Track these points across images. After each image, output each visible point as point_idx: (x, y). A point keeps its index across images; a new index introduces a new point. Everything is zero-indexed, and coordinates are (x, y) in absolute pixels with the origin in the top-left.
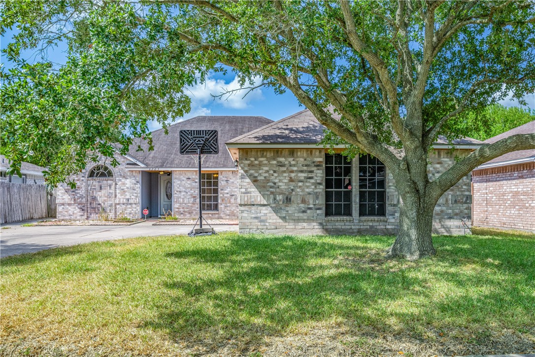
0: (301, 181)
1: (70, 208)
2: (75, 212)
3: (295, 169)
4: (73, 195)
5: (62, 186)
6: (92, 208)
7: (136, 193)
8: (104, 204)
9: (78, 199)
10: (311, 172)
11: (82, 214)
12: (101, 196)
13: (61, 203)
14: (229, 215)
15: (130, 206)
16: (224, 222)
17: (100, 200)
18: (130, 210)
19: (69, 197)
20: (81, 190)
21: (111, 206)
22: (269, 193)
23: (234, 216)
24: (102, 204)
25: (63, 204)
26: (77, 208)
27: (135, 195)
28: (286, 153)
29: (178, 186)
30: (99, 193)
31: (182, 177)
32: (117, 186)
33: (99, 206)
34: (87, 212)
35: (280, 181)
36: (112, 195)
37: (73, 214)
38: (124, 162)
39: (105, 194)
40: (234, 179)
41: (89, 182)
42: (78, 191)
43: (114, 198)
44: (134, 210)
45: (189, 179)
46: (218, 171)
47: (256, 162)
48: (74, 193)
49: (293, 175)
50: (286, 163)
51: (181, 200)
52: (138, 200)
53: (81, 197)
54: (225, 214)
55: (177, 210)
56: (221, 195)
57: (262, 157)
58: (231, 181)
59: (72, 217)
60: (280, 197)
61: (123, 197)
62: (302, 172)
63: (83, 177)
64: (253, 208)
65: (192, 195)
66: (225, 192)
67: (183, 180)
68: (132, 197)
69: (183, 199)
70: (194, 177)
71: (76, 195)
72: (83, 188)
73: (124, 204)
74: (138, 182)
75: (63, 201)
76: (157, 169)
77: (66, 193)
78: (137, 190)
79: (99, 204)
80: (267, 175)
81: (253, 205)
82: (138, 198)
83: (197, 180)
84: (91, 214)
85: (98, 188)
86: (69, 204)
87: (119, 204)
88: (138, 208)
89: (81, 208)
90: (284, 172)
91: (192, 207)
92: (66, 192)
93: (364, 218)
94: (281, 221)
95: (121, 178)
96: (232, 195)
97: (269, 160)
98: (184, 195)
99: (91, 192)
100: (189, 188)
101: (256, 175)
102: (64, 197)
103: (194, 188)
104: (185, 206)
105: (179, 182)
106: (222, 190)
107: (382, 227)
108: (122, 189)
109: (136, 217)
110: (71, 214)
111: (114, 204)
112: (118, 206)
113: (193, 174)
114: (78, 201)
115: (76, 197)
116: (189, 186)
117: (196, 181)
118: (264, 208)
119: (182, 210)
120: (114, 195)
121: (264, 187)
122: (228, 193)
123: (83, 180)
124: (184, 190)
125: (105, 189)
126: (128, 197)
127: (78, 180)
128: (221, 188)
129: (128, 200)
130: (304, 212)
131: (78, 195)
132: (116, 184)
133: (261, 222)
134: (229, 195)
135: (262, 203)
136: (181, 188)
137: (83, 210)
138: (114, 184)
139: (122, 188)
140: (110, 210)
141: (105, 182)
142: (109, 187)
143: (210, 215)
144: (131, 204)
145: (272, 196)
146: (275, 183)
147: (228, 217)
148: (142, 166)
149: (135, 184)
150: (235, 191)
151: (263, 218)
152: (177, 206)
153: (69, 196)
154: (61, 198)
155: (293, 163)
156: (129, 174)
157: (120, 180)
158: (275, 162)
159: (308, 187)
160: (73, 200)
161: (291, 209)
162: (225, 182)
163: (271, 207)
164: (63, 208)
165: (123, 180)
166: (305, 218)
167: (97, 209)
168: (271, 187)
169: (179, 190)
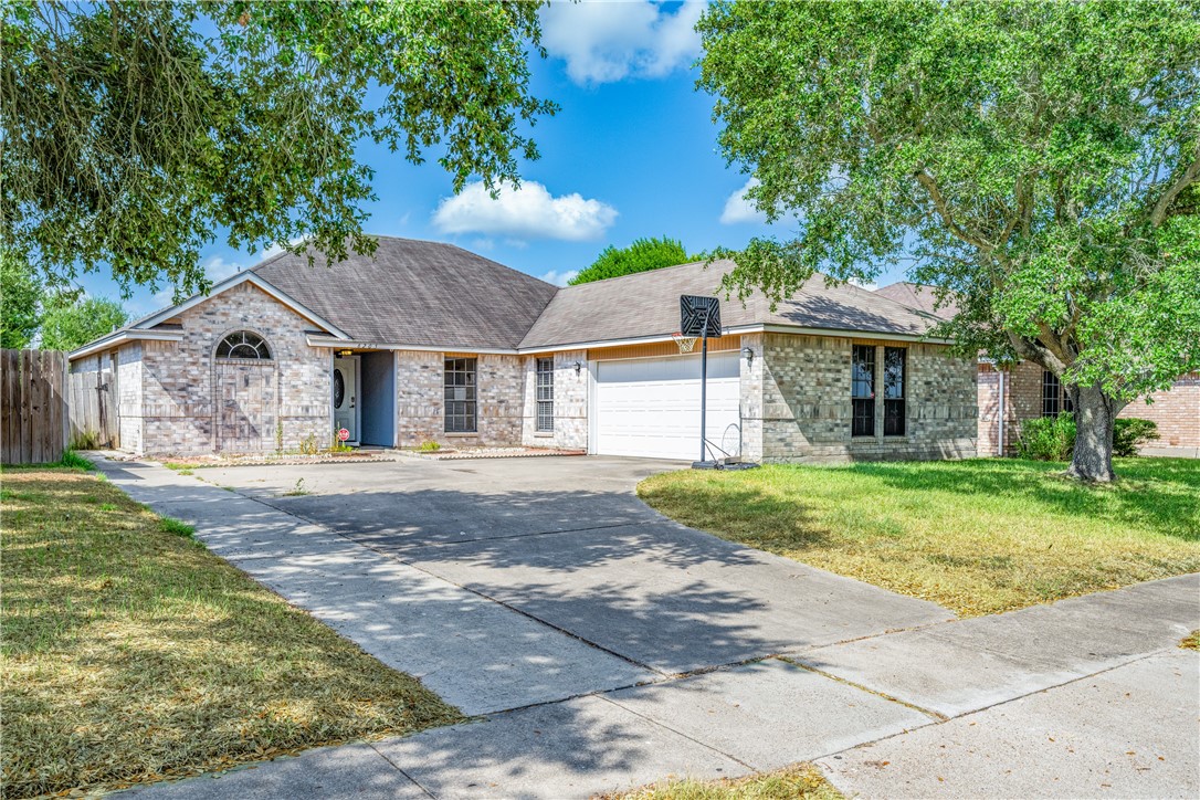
0: (829, 385)
1: (174, 427)
2: (188, 436)
3: (823, 366)
4: (183, 397)
5: (154, 375)
6: (228, 427)
7: (323, 396)
8: (255, 417)
9: (195, 406)
10: (839, 371)
11: (205, 440)
12: (247, 399)
13: (153, 414)
14: (495, 439)
15: (310, 422)
16: (487, 452)
17: (245, 410)
18: (312, 430)
19: (173, 402)
20: (201, 385)
21: (270, 421)
22: (794, 402)
23: (504, 440)
24: (251, 419)
25: (158, 419)
26: (191, 427)
27: (321, 398)
28: (814, 341)
29: (406, 381)
30: (243, 393)
31: (412, 363)
32: (283, 378)
33: (243, 423)
34: (217, 436)
35: (807, 384)
36: (272, 398)
37: (184, 440)
38: (297, 327)
39: (255, 396)
40: (504, 370)
41: (219, 368)
42: (194, 389)
43: (276, 406)
44: (319, 430)
45: (427, 367)
46: (477, 354)
47: (782, 354)
48: (184, 393)
49: (821, 375)
50: (814, 356)
51: (413, 411)
52: (326, 409)
53: (202, 402)
54: (488, 437)
55: (403, 430)
56: (483, 401)
57: (789, 346)
58: (500, 373)
59: (180, 448)
60: (807, 408)
61: (295, 402)
62: (829, 370)
63: (205, 356)
64: (779, 424)
65: (431, 400)
66: (490, 394)
67: (416, 370)
68: (315, 403)
69: (416, 407)
70: (434, 364)
71: (190, 398)
72: (207, 383)
73: (297, 418)
74: (326, 371)
75: (158, 411)
76: (373, 346)
77: (165, 392)
78: (325, 387)
79: (244, 419)
80: (793, 374)
81: (779, 420)
82: (326, 406)
83: (441, 371)
84: (224, 441)
85: (239, 381)
86: (173, 419)
87: (287, 418)
88: (327, 426)
89: (202, 428)
90: (811, 370)
91: (431, 423)
92: (166, 390)
93: (889, 438)
94: (807, 444)
95: (290, 363)
96: (501, 402)
97: (796, 351)
98: (416, 400)
99: (224, 391)
100: (426, 386)
101: (782, 373)
102: (161, 402)
103: (434, 386)
104: (419, 421)
105: (408, 374)
106: (484, 390)
107: (905, 450)
108: (294, 386)
109: (324, 446)
110: (178, 441)
111: (276, 419)
112: (284, 423)
113: (433, 360)
114: (195, 410)
115: (190, 402)
116: (426, 382)
117: (439, 372)
118: (790, 425)
119: (412, 430)
120: (275, 399)
121: (790, 392)
122: (493, 398)
123: (204, 364)
124: (417, 389)
125: (257, 385)
126: (306, 403)
127: (194, 364)
128: (483, 387)
129: (307, 410)
130: (831, 430)
131: (195, 398)
132: (281, 375)
133: (786, 445)
134: (495, 401)
135: (788, 417)
136: (411, 385)
137: (206, 432)
138: (276, 374)
139: (293, 383)
140: (268, 431)
141: (256, 368)
142: (264, 381)
143: (464, 440)
144: (312, 418)
145: (799, 406)
146: (802, 387)
147: (493, 443)
148: (344, 338)
149: (321, 375)
150: (506, 394)
151: (788, 440)
152: (404, 423)
153: (173, 398)
154: (152, 403)
155: (821, 357)
156: (307, 353)
157: (288, 366)
158: (801, 355)
159: (835, 393)
160: (182, 408)
161: (819, 426)
162: (489, 376)
163: (798, 424)
164: (158, 428)
165: (295, 367)
166: (832, 438)
167: (238, 430)
168: (798, 393)
169: (407, 389)
